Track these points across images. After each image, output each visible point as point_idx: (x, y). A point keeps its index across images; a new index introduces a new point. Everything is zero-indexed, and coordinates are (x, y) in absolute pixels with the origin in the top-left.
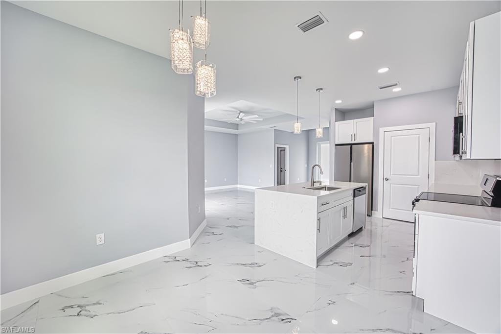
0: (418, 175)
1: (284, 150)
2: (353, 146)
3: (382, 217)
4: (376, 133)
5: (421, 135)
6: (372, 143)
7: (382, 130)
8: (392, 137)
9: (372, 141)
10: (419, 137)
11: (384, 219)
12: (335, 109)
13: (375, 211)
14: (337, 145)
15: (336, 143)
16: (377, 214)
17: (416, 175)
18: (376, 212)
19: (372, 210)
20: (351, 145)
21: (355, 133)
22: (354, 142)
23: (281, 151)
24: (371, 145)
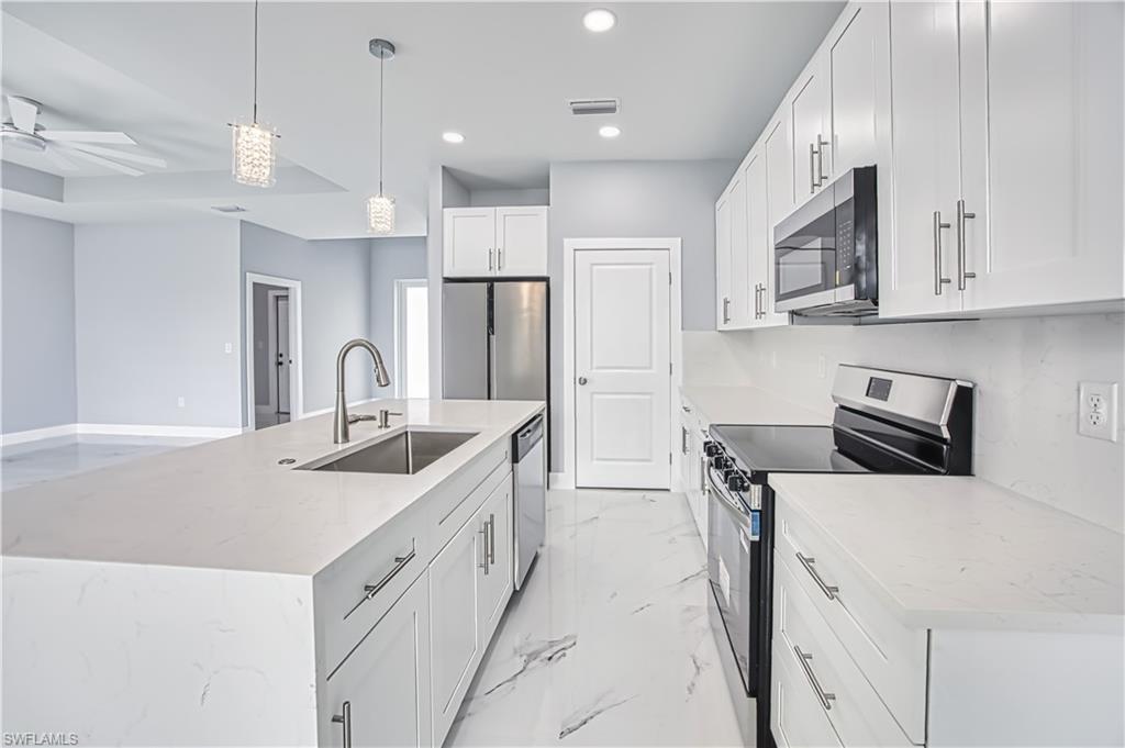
0: (650, 368)
1: (283, 297)
2: (496, 284)
3: (574, 488)
4: (555, 253)
5: (654, 267)
6: (546, 280)
7: (570, 244)
8: (595, 268)
9: (545, 274)
10: (651, 270)
11: (578, 491)
12: (444, 167)
13: (558, 471)
14: (448, 280)
15: (445, 276)
16: (564, 481)
17: (645, 368)
18: (560, 474)
19: (549, 470)
20: (491, 281)
21: (500, 246)
22: (498, 274)
23: (277, 298)
24: (544, 284)
